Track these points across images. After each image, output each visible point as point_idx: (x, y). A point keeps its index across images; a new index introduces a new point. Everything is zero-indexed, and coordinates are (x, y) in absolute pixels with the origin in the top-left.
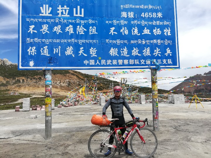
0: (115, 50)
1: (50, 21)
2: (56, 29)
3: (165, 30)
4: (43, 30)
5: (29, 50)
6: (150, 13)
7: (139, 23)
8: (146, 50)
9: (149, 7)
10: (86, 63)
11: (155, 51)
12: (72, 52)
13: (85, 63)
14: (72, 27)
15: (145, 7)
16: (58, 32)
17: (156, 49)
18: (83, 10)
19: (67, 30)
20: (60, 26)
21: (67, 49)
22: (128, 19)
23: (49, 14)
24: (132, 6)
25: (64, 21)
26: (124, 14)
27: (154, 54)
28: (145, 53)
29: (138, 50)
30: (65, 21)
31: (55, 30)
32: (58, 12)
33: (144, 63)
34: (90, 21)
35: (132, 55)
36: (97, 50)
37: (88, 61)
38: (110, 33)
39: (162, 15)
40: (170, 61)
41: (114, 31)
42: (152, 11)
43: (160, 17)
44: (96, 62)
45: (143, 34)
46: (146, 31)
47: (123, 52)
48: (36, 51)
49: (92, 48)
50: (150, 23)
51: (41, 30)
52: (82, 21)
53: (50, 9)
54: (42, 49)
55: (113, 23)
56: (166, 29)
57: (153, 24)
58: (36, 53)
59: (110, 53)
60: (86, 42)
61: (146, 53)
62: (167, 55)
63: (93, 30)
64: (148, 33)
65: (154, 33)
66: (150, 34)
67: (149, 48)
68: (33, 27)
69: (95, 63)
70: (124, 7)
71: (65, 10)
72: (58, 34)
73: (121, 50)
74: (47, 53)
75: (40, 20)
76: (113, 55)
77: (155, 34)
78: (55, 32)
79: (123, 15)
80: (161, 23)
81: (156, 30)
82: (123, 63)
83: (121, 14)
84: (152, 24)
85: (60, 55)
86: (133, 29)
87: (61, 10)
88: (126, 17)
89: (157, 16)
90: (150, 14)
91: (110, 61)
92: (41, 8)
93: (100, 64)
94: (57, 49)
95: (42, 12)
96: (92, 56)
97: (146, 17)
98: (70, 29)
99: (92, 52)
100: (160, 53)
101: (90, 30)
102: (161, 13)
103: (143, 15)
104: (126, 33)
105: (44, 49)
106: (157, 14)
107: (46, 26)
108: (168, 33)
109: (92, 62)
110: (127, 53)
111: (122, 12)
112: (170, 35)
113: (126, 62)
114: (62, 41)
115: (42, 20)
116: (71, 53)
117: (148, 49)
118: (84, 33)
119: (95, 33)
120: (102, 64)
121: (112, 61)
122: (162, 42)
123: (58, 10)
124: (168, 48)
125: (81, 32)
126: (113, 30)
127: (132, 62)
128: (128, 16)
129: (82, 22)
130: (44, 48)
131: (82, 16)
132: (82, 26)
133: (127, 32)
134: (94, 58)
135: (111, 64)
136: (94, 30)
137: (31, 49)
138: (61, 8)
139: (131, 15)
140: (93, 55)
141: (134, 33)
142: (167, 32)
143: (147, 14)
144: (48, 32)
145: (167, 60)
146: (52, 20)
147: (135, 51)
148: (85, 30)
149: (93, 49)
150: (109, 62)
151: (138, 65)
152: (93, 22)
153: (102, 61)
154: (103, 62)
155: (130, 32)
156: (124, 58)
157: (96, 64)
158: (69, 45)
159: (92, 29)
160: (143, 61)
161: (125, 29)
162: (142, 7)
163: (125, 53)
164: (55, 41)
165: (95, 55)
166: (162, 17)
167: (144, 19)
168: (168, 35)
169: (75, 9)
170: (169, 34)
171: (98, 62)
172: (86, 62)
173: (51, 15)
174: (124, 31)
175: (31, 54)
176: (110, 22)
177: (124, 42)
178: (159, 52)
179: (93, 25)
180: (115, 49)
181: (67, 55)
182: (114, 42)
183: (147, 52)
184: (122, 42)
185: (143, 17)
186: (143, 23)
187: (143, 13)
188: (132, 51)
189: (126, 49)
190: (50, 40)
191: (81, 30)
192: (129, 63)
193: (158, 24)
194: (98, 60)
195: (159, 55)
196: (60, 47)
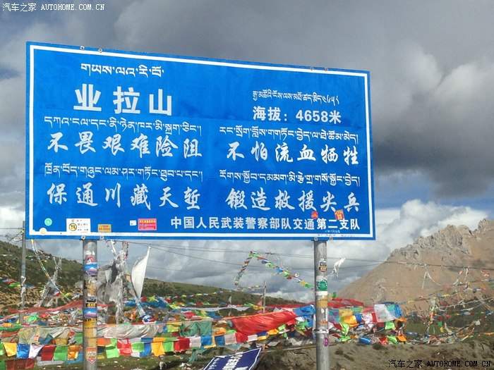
0: (238, 195)
1: (98, 123)
2: (111, 144)
3: (346, 151)
4: (81, 144)
5: (49, 192)
6: (314, 112)
7: (291, 133)
8: (306, 197)
9: (312, 98)
10: (176, 224)
11: (324, 199)
12: (146, 198)
13: (174, 225)
14: (146, 140)
15: (305, 99)
16: (114, 150)
17: (327, 195)
18: (169, 98)
19: (135, 146)
20: (118, 137)
21: (135, 190)
22: (267, 124)
23: (94, 106)
24: (277, 95)
25: (127, 124)
26: (259, 113)
27: (322, 206)
28: (303, 203)
29: (289, 197)
30: (131, 124)
31: (108, 145)
32: (115, 102)
33: (300, 226)
34: (186, 127)
35: (276, 206)
36: (199, 195)
37: (180, 220)
38: (228, 156)
39: (340, 116)
40: (354, 224)
41: (237, 151)
42: (320, 107)
43: (335, 123)
44: (197, 222)
45: (299, 159)
46: (307, 154)
47: (256, 200)
48: (65, 194)
49: (189, 190)
50: (315, 135)
51: (77, 145)
52: (168, 125)
53: (98, 93)
54: (79, 189)
55: (234, 131)
56: (349, 149)
57: (322, 137)
58: (65, 199)
59: (229, 200)
60: (175, 174)
61: (305, 204)
62: (348, 210)
63: (192, 149)
64: (311, 158)
65: (323, 159)
66: (314, 159)
67: (311, 191)
68: (58, 136)
69: (196, 225)
70: (260, 95)
71: (131, 98)
72: (115, 154)
73: (253, 196)
74: (90, 199)
75: (75, 120)
76: (235, 206)
77: (326, 161)
78: (109, 149)
79: (258, 114)
80: (338, 136)
81: (327, 150)
82: (256, 226)
83: (254, 111)
84: (319, 136)
85: (119, 204)
86: (279, 147)
87: (122, 97)
88: (263, 118)
89: (330, 118)
90: (316, 113)
91: (228, 220)
92: (78, 92)
93: (205, 227)
94: (114, 192)
95: (79, 102)
96: (188, 208)
97: (306, 119)
98: (141, 144)
99: (189, 199)
100: (335, 203)
101: (186, 148)
102: (338, 113)
103: (299, 115)
104: (262, 157)
105: (84, 190)
106: (329, 114)
107: (89, 134)
108: (352, 159)
109: (189, 222)
110: (264, 201)
111: (255, 108)
112: (357, 163)
113: (263, 222)
114: (125, 171)
115: (79, 121)
116: (143, 199)
117: (309, 193)
118: (171, 155)
119: (196, 154)
120: (211, 227)
121: (233, 220)
122: (339, 178)
123: (116, 98)
124: (352, 194)
125: (165, 152)
126: (235, 148)
127: (275, 223)
128: (267, 117)
129: (169, 127)
130: (85, 186)
131: (169, 112)
132: (167, 137)
133: (266, 155)
134: (193, 213)
135: (230, 227)
136: (194, 148)
137: (55, 189)
138: (122, 94)
139: (275, 114)
140: (191, 205)
141: (281, 156)
142: (351, 157)
143: (308, 113)
144: (93, 150)
145: (350, 221)
146: (102, 122)
147: (282, 198)
148: (175, 146)
149: (191, 193)
150: (226, 222)
151: (287, 231)
152: (193, 128)
153: (210, 221)
154: (213, 221)
155: (271, 153)
156: (258, 214)
157: (198, 227)
158: (140, 179)
159: (189, 144)
160: (298, 223)
161: (260, 147)
162: (298, 96)
163: (261, 201)
164: (108, 171)
165: (195, 205)
166: (339, 121)
167: (303, 124)
168: (353, 163)
169: (151, 96)
170: (355, 162)
171: (201, 223)
172: (176, 222)
173: (99, 109)
174: (259, 151)
175: (56, 200)
176: (230, 130)
177: (258, 177)
178: (331, 201)
179: (190, 135)
180: (239, 191)
181: (134, 204)
182: (238, 175)
183: (307, 201)
184: (255, 176)
185: (301, 120)
186: (301, 134)
187: (300, 112)
188: (277, 199)
189: (263, 193)
190: (98, 170)
191: (165, 146)
192: (269, 225)
193: (331, 138)
194: (201, 218)
195: (333, 209)
196: (119, 186)
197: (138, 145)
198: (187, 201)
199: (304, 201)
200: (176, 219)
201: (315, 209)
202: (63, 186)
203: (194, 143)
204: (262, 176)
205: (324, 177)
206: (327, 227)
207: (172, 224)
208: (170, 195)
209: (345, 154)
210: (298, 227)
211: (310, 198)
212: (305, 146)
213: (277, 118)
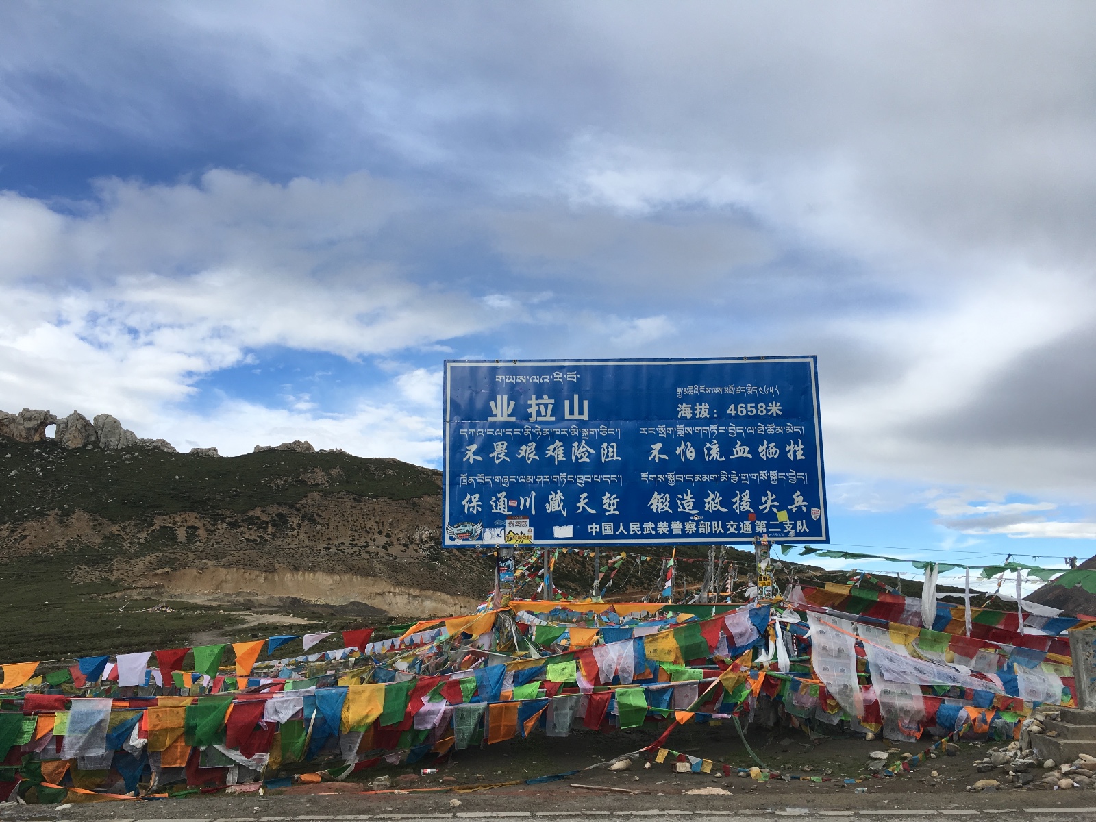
0: (662, 498)
1: (512, 432)
2: (526, 452)
3: (790, 445)
4: (495, 454)
5: (464, 503)
6: (749, 405)
7: (722, 429)
8: (741, 498)
9: (747, 390)
10: (594, 530)
11: (764, 500)
12: (561, 505)
13: (592, 532)
14: (561, 446)
15: (738, 392)
16: (529, 458)
17: (766, 495)
18: (586, 403)
19: (550, 453)
20: (533, 445)
21: (550, 497)
22: (693, 421)
23: (509, 416)
24: (705, 390)
25: (542, 431)
26: (685, 410)
27: (761, 507)
28: (737, 504)
29: (721, 498)
30: (546, 431)
31: (522, 453)
32: (529, 410)
33: (735, 529)
34: (604, 431)
35: (706, 509)
36: (618, 500)
37: (598, 526)
38: (650, 458)
39: (781, 408)
40: (802, 527)
41: (660, 452)
42: (756, 399)
43: (775, 415)
44: (616, 528)
45: (731, 457)
46: (741, 451)
47: (682, 502)
48: (480, 503)
49: (608, 495)
50: (751, 430)
51: (491, 455)
52: (585, 430)
53: (512, 404)
54: (494, 499)
55: (657, 432)
56: (792, 442)
57: (759, 432)
58: (480, 509)
59: (652, 504)
60: (592, 479)
61: (740, 505)
62: (794, 510)
63: (611, 452)
64: (747, 455)
65: (761, 455)
66: (750, 456)
67: (747, 491)
68: (474, 447)
69: (615, 531)
70: (685, 393)
71: (546, 406)
72: (529, 462)
73: (679, 499)
74: (504, 508)
75: (490, 431)
76: (659, 510)
77: (765, 458)
78: (523, 457)
79: (683, 412)
80: (779, 430)
81: (765, 446)
83: (678, 409)
84: (756, 431)
85: (533, 512)
86: (708, 445)
87: (536, 405)
88: (689, 416)
89: (768, 411)
91: (651, 525)
92: (492, 403)
93: (626, 533)
94: (528, 500)
95: (494, 414)
96: (607, 514)
97: (740, 414)
98: (556, 452)
99: (607, 505)
100: (776, 504)
101: (604, 452)
102: (778, 404)
103: (731, 410)
104: (689, 457)
105: (498, 499)
106: (767, 406)
107: (503, 444)
108: (797, 453)
109: (608, 528)
110: (692, 504)
111: (680, 405)
112: (803, 457)
113: (690, 527)
114: (539, 479)
115: (494, 432)
116: (559, 506)
117: (745, 494)
118: (588, 460)
119: (615, 458)
120: (632, 533)
121: (656, 525)
122: (782, 476)
123: (530, 406)
124: (798, 493)
125: (582, 457)
126: (658, 449)
127: (704, 527)
128: (694, 414)
129: (585, 432)
130: (499, 496)
131: (585, 417)
132: (584, 442)
133: (693, 454)
134: (612, 518)
135: (654, 533)
136: (613, 452)
137: (470, 499)
138: (537, 402)
139: (703, 411)
140: (610, 511)
141: (710, 455)
142: (795, 452)
143: (742, 407)
144: (508, 459)
145: (796, 523)
146: (517, 431)
147: (712, 500)
148: (592, 451)
149: (609, 498)
150: (649, 527)
151: (720, 535)
152: (611, 431)
153: (631, 526)
154: (634, 527)
155: (699, 453)
156: (685, 518)
157: (617, 533)
158: (555, 486)
159: (607, 448)
160: (732, 526)
161: (687, 446)
162: (729, 390)
163: (688, 504)
164: (523, 479)
165: (614, 510)
166: (780, 413)
167: (737, 419)
168: (798, 458)
169: (567, 403)
170: (800, 456)
171: (621, 528)
172: (593, 528)
173: (513, 419)
174: (685, 451)
175: (471, 510)
176: (651, 430)
177: (685, 479)
178: (772, 501)
179: (608, 439)
180: (662, 495)
181: (549, 512)
182: (661, 477)
183: (743, 502)
184: (681, 477)
185: (733, 415)
186: (734, 430)
187: (732, 406)
188: (706, 501)
189: (690, 495)
190: (512, 478)
191: (581, 452)
192: (698, 529)
193: (770, 431)
194: (621, 524)
195: (775, 510)
196: (534, 493)
197: (553, 451)
198: (606, 507)
199: (738, 502)
200: (594, 526)
201: (753, 511)
202: (478, 496)
203: (612, 447)
204: (689, 477)
205: (763, 475)
206: (768, 530)
207: (590, 530)
208: (587, 500)
209: (788, 448)
210: (732, 530)
211: (746, 498)
212: (739, 443)
213: (705, 414)
